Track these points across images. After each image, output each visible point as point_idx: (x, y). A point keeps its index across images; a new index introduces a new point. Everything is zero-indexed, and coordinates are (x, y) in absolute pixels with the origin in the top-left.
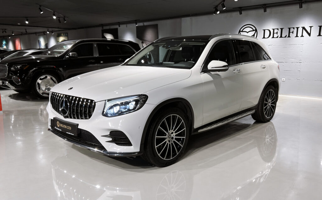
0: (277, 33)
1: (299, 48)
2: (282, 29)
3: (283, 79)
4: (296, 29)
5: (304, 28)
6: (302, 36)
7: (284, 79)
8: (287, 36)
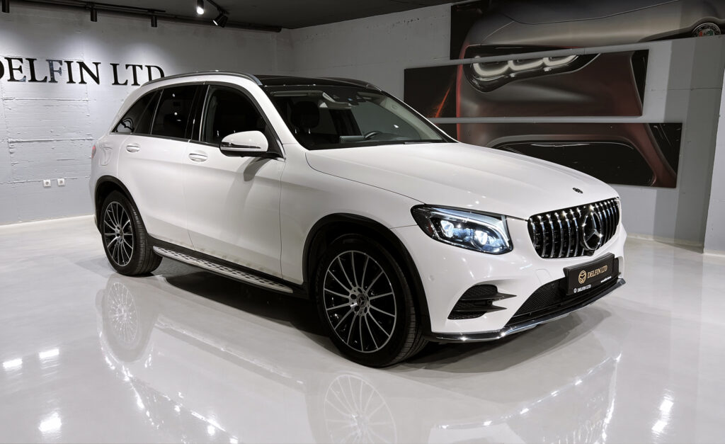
0: (20, 69)
1: (80, 107)
2: (31, 61)
3: (59, 180)
4: (65, 65)
5: (82, 65)
6: (83, 82)
7: (63, 180)
8: (49, 79)
